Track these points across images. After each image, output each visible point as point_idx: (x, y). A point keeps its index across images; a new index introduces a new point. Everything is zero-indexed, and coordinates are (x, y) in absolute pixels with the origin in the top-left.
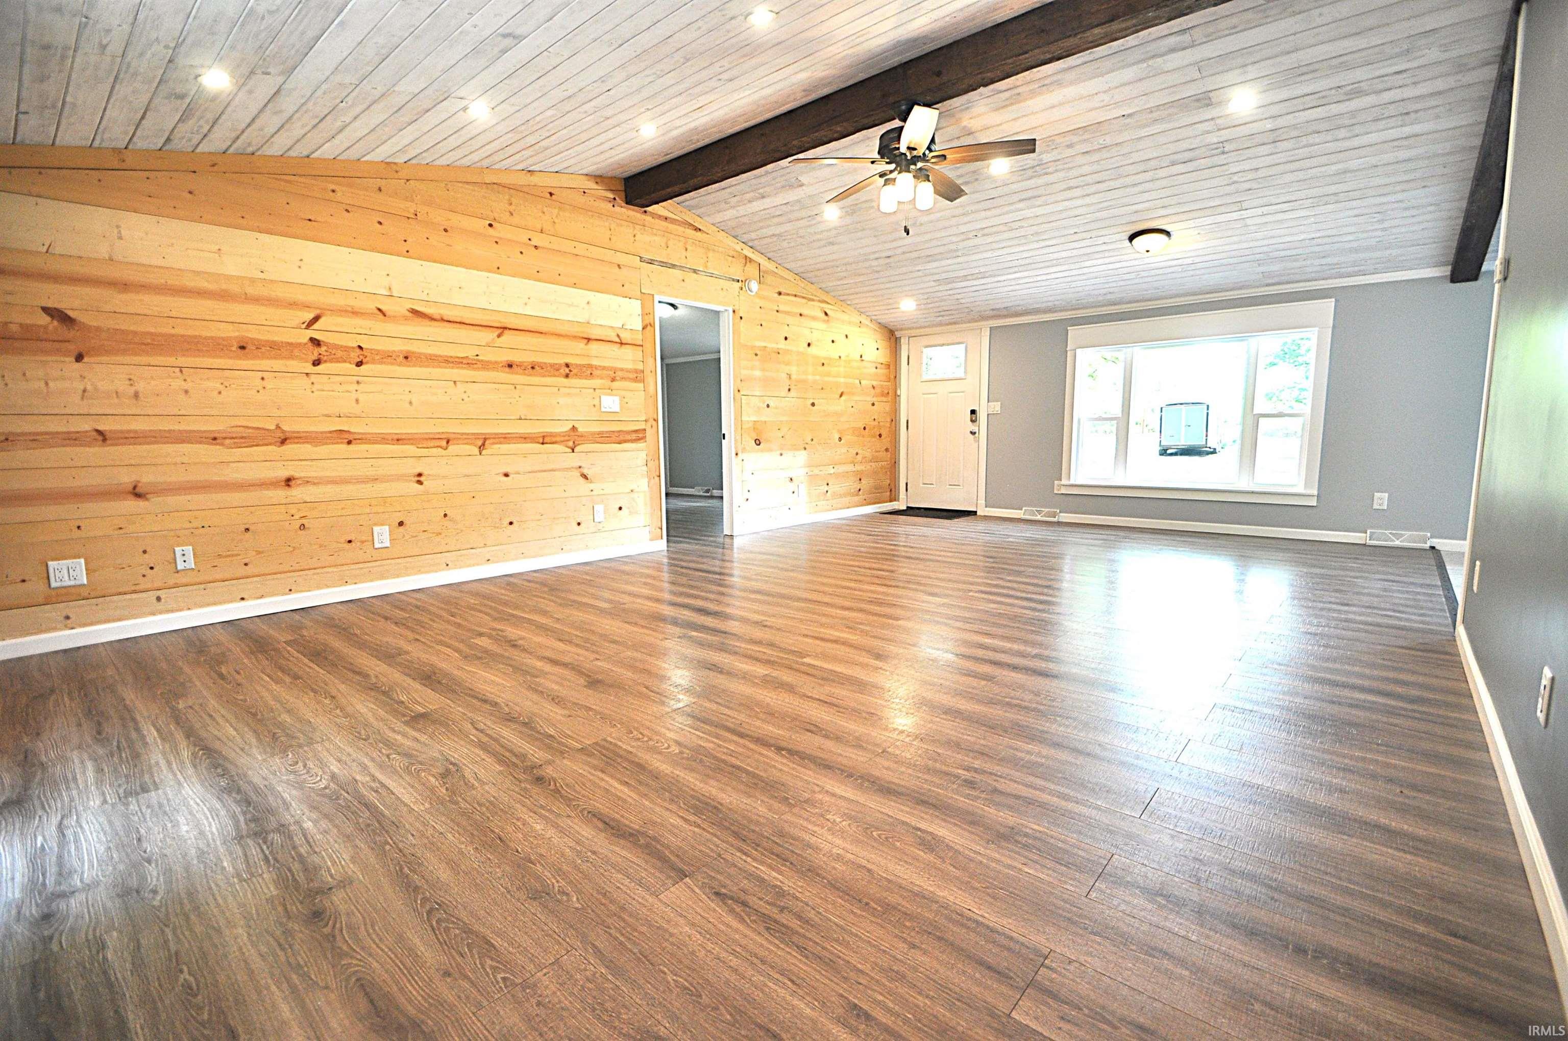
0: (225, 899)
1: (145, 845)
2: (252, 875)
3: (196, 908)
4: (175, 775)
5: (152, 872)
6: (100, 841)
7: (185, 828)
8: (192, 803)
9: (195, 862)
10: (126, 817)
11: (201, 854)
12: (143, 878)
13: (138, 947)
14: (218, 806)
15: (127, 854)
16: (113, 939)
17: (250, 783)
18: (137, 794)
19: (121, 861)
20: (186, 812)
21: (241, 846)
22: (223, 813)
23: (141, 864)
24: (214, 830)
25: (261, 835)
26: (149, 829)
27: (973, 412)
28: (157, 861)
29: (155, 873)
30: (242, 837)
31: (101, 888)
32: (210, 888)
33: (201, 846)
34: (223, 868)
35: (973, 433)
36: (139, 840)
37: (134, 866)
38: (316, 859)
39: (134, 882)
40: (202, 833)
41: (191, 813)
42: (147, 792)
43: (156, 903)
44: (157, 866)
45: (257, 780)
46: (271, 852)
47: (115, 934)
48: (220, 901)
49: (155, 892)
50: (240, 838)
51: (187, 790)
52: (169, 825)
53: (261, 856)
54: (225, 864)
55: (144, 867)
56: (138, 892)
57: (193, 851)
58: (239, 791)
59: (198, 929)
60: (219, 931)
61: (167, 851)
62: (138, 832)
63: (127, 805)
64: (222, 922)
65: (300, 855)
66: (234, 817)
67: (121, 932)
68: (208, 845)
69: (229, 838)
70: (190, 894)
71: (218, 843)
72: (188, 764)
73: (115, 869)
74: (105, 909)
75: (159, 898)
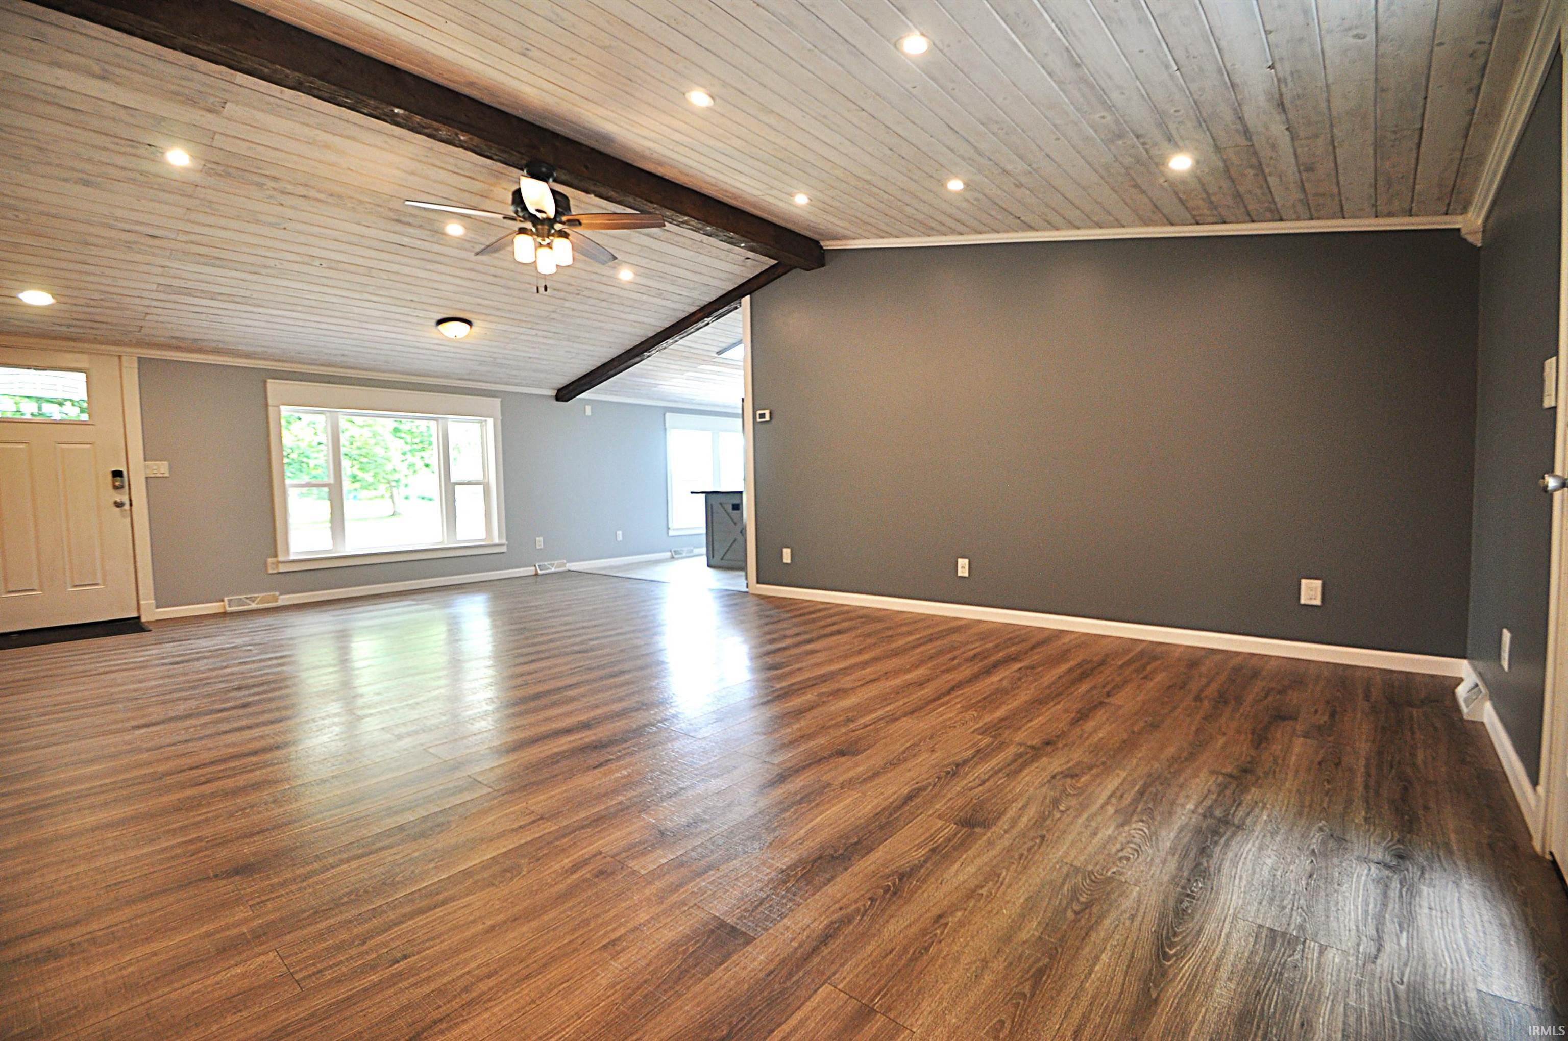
0: (1283, 801)
1: (1308, 867)
2: (1256, 802)
3: (1302, 806)
4: (1229, 935)
5: (1315, 842)
6: (1345, 898)
7: (1269, 862)
8: (1244, 883)
9: (1282, 831)
10: (1309, 910)
11: (1274, 834)
12: (1324, 843)
13: (1346, 808)
14: (1227, 864)
15: (1327, 868)
16: (1359, 819)
17: (1180, 868)
18: (1284, 934)
19: (1334, 866)
20: (1257, 876)
21: (1244, 823)
22: (1230, 855)
23: (1320, 853)
24: (1249, 845)
25: (1225, 821)
26: (1296, 881)
27: (117, 474)
28: (1308, 848)
29: (1314, 841)
30: (1238, 827)
31: (1356, 853)
32: (1286, 810)
33: (1269, 839)
34: (1268, 816)
35: (119, 505)
36: (1311, 876)
37: (1326, 855)
38: (1214, 788)
39: (1331, 844)
40: (1261, 848)
41: (1254, 873)
42: (1272, 930)
43: (1323, 822)
44: (1309, 845)
45: (1172, 865)
46: (1232, 806)
47: (1356, 821)
48: (1286, 802)
49: (1321, 829)
50: (1239, 827)
51: (1236, 901)
52: (1279, 873)
53: (1240, 809)
54: (1265, 818)
55: (1319, 850)
56: (1332, 836)
57: (1278, 839)
58: (1199, 864)
59: (1308, 798)
60: (1298, 791)
61: (1295, 851)
62: (1307, 884)
63: (1301, 928)
64: (1294, 793)
65: (1219, 795)
66: (1227, 844)
67: (1353, 821)
68: (1264, 836)
69: (1247, 832)
70: (1300, 814)
71: (1256, 834)
72: (1203, 941)
73: (1341, 862)
74: (1358, 837)
75: (1321, 824)
